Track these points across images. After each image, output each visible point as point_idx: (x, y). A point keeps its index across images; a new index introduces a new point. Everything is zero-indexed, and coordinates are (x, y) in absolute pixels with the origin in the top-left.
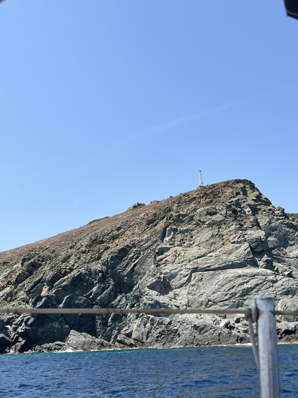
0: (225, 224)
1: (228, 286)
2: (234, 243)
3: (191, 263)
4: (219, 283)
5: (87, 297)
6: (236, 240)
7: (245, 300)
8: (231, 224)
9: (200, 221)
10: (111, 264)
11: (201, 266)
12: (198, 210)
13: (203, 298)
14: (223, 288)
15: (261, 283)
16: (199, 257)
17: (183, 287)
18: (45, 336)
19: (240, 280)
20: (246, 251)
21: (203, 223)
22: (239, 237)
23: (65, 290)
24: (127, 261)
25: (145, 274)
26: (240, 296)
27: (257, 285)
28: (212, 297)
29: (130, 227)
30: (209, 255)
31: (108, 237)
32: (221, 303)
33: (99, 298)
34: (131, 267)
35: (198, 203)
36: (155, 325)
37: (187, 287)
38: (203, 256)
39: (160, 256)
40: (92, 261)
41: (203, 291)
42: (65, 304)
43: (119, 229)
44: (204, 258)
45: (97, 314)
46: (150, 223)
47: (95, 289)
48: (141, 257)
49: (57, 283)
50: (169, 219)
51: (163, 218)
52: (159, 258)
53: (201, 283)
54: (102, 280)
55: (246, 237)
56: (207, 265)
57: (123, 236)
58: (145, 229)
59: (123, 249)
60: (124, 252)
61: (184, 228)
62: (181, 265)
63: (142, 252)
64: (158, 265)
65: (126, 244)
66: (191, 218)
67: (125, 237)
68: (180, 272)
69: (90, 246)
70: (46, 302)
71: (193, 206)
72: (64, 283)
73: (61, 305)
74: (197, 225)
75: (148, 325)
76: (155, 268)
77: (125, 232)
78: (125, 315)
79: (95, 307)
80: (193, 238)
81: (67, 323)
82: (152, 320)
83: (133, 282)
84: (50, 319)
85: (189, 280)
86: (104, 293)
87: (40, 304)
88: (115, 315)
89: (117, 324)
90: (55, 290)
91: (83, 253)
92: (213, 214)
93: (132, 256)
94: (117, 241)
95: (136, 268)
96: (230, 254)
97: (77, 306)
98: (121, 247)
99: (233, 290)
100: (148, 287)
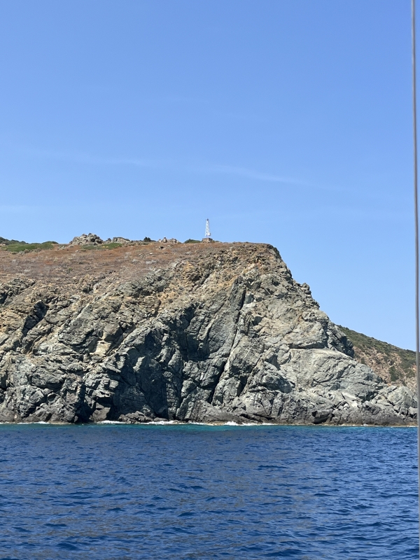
0: (290, 297)
1: (325, 366)
2: (306, 320)
3: (286, 337)
4: (316, 363)
5: (158, 360)
6: (308, 317)
7: (340, 382)
8: (296, 299)
9: (268, 290)
10: (181, 324)
11: (294, 343)
12: (261, 277)
13: (308, 377)
14: (321, 369)
15: (348, 367)
16: (289, 333)
17: (287, 364)
19: (332, 362)
20: (321, 332)
21: (272, 293)
22: (310, 316)
24: (198, 324)
26: (338, 378)
27: (345, 368)
28: (316, 376)
29: (170, 278)
30: (294, 330)
31: (152, 288)
32: (324, 384)
33: (170, 363)
34: (206, 332)
35: (256, 268)
36: (288, 401)
37: (291, 363)
38: (291, 332)
39: (256, 326)
40: (150, 317)
41: (305, 369)
42: (140, 366)
43: (160, 279)
44: (293, 334)
45: (169, 382)
46: (196, 279)
47: (164, 352)
48: (213, 321)
49: (127, 339)
50: (241, 283)
51: (208, 275)
52: (256, 328)
53: (301, 361)
54: (168, 342)
55: (316, 316)
56: (299, 342)
57: (168, 289)
58: (193, 286)
59: (190, 308)
60: (190, 312)
61: (257, 296)
62: (278, 338)
63: (212, 316)
64: (256, 336)
65: (185, 301)
66: (259, 286)
67: (172, 292)
68: (282, 347)
69: (136, 296)
70: (125, 363)
71: (254, 270)
72: (138, 341)
73: (136, 368)
74: (266, 294)
75: (277, 401)
76: (246, 338)
77: (168, 284)
78: (199, 386)
79: (167, 374)
80: (269, 309)
81: (142, 390)
82: (282, 396)
83: (208, 349)
84: (128, 384)
85: (290, 357)
86: (173, 357)
87: (121, 364)
88: (191, 384)
89: (193, 395)
90: (128, 349)
91: (134, 303)
92: (276, 284)
93: (201, 317)
94: (163, 294)
95: (212, 333)
96: (308, 332)
97: (150, 370)
98: (188, 306)
99: (330, 372)
100: (267, 360)
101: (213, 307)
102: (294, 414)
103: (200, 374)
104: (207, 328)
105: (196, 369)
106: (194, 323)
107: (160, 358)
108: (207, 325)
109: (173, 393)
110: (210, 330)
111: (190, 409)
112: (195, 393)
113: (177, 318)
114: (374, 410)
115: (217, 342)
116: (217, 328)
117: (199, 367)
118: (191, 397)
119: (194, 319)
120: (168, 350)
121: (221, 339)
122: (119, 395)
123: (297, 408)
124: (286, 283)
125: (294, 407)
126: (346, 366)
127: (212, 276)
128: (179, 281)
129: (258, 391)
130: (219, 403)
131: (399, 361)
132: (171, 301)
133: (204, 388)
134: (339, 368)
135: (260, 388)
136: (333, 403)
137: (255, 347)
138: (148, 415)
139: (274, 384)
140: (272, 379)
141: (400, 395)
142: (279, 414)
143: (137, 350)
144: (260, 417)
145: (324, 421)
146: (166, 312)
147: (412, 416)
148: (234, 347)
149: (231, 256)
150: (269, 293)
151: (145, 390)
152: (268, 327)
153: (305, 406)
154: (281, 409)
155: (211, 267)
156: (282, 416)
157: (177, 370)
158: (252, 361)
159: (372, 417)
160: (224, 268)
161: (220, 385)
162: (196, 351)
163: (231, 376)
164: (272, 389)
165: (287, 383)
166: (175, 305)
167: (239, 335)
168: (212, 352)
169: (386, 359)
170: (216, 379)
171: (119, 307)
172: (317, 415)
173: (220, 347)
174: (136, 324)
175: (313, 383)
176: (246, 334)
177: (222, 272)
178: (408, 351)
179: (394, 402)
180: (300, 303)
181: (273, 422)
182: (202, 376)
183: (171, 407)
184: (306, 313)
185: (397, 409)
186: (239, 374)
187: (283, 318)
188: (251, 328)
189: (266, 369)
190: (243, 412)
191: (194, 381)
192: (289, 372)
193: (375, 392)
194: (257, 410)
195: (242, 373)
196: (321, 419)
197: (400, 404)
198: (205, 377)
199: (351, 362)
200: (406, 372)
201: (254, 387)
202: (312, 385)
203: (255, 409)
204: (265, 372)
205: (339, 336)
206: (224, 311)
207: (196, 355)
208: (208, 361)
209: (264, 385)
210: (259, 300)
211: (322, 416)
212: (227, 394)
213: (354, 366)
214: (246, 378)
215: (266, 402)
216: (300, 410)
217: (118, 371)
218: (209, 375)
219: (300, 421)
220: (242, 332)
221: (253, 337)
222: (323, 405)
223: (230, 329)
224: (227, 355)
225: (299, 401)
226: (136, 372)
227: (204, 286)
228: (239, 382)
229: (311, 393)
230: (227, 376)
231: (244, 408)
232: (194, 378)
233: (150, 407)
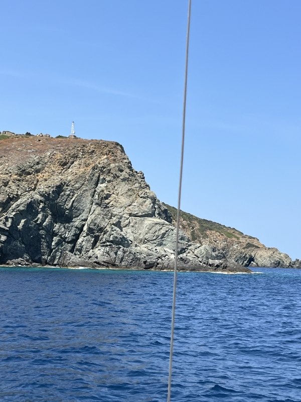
0: (131, 181)
1: (153, 230)
3: (127, 209)
4: (147, 227)
5: (35, 222)
6: (143, 195)
7: (163, 241)
8: (135, 182)
9: (116, 175)
10: (53, 197)
11: (133, 213)
12: (111, 165)
13: (141, 237)
14: (151, 231)
16: (129, 206)
17: (127, 227)
18: (11, 253)
19: (158, 227)
20: (151, 206)
21: (118, 177)
22: (144, 194)
24: (65, 197)
25: (84, 210)
26: (161, 238)
27: (167, 231)
28: (147, 237)
29: (46, 163)
30: (133, 204)
31: (32, 170)
32: (152, 242)
33: (44, 224)
34: (71, 203)
35: (107, 158)
36: (128, 253)
37: (130, 227)
38: (131, 205)
39: (107, 200)
40: (30, 190)
41: (140, 231)
42: (23, 226)
43: (38, 163)
45: (43, 238)
46: (64, 164)
47: (40, 216)
48: (76, 195)
49: (14, 206)
50: (96, 169)
51: (73, 162)
52: (107, 201)
53: (137, 226)
54: (43, 209)
55: (148, 194)
56: (136, 212)
57: (44, 171)
58: (62, 170)
59: (60, 185)
60: (59, 189)
61: (108, 179)
62: (122, 209)
63: (75, 191)
64: (106, 207)
65: (56, 180)
66: (109, 171)
67: (47, 173)
68: (124, 215)
69: (20, 175)
70: (12, 223)
71: (106, 160)
72: (21, 208)
73: (20, 227)
74: (114, 178)
75: (120, 253)
76: (99, 208)
77: (44, 167)
78: (64, 241)
79: (42, 232)
80: (116, 188)
81: (23, 243)
82: (123, 250)
83: (72, 215)
84: (14, 238)
85: (130, 222)
86: (47, 220)
87: (9, 224)
88: (59, 240)
89: (60, 247)
90: (14, 213)
91: (19, 180)
92: (122, 171)
93: (68, 193)
94: (40, 174)
95: (75, 204)
96: (142, 205)
97: (30, 228)
98: (58, 184)
99: (157, 233)
100: (114, 224)
101: (76, 185)
102: (131, 262)
103: (66, 233)
104: (72, 200)
105: (63, 229)
106: (62, 196)
107: (37, 220)
108: (72, 198)
109: (46, 246)
110: (73, 201)
111: (58, 257)
112: (62, 246)
113: (51, 193)
114: (185, 261)
115: (78, 210)
116: (78, 200)
117: (65, 228)
118: (59, 249)
119: (63, 193)
120: (43, 215)
121: (81, 208)
122: (7, 246)
123: (133, 258)
124: (128, 171)
125: (131, 258)
126: (167, 229)
127: (76, 163)
128: (52, 166)
129: (107, 246)
130: (79, 253)
131: (197, 227)
132: (46, 180)
133: (68, 242)
134: (162, 231)
135: (108, 244)
136: (158, 255)
137: (106, 215)
138: (27, 261)
139: (118, 241)
140: (116, 237)
141: (203, 251)
142: (121, 262)
143: (20, 214)
144: (108, 264)
145: (152, 267)
146: (42, 187)
147: (210, 265)
148: (91, 215)
149: (90, 149)
150: (116, 177)
151: (26, 243)
152: (115, 201)
153: (139, 257)
154: (122, 258)
155: (76, 157)
156: (123, 263)
157: (49, 229)
158: (103, 224)
159: (185, 265)
160: (85, 157)
161: (80, 241)
162: (63, 216)
163: (87, 235)
164: (117, 244)
165: (127, 241)
166: (49, 183)
167: (94, 206)
168: (75, 217)
169: (189, 225)
170: (77, 236)
171: (8, 182)
172: (147, 263)
173: (80, 214)
174: (20, 195)
175: (145, 241)
176: (100, 205)
177: (83, 160)
178: (204, 220)
179: (199, 255)
180: (137, 185)
181: (117, 267)
182: (67, 234)
183: (44, 255)
184: (141, 192)
185: (201, 260)
186: (93, 233)
187: (125, 195)
188: (103, 201)
189: (113, 231)
190: (95, 260)
191: (61, 238)
192: (128, 233)
193: (186, 248)
194: (106, 259)
195: (96, 233)
196: (149, 266)
197: (203, 257)
198: (69, 235)
199: (170, 227)
200: (202, 234)
201: (104, 243)
202: (144, 242)
203: (104, 258)
204: (112, 233)
205: (163, 209)
206: (84, 189)
207: (63, 219)
208: (72, 224)
209: (111, 242)
210: (109, 182)
211: (150, 264)
212: (85, 247)
213: (173, 230)
214: (99, 236)
215: (112, 254)
216: (136, 260)
217: (6, 228)
218: (72, 234)
219: (135, 267)
220: (97, 204)
221: (104, 208)
222: (151, 257)
223: (88, 202)
224: (86, 220)
225: (135, 253)
226: (19, 231)
227: (70, 170)
228: (93, 239)
229: (143, 248)
230: (85, 235)
231: (97, 257)
232: (61, 236)
233: (29, 255)
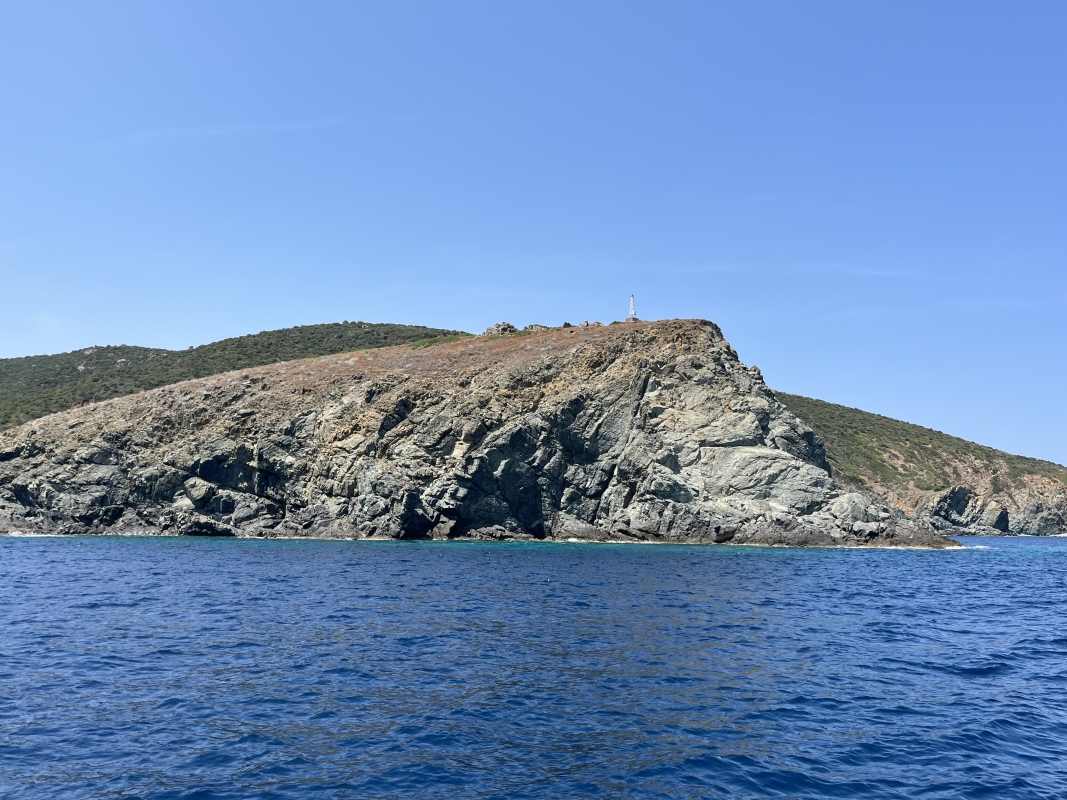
0: (716, 383)
1: (750, 469)
2: (735, 411)
3: (696, 433)
4: (737, 464)
5: (530, 463)
6: (738, 407)
7: (771, 489)
8: (724, 384)
9: (685, 374)
10: (563, 420)
11: (709, 439)
12: (678, 359)
13: (722, 483)
14: (744, 472)
15: (786, 469)
16: (703, 427)
17: (693, 466)
18: (480, 517)
19: (762, 463)
20: (754, 425)
21: (690, 378)
22: (741, 405)
23: (501, 451)
24: (586, 419)
25: (618, 440)
26: (767, 484)
27: (782, 471)
28: (734, 482)
29: (564, 366)
30: (713, 424)
31: (537, 378)
32: (745, 491)
33: (546, 467)
34: (594, 429)
35: (674, 348)
36: (681, 513)
37: (699, 465)
38: (707, 425)
39: (654, 419)
40: (526, 412)
41: (720, 473)
42: (503, 471)
43: (549, 367)
44: (709, 428)
45: (544, 490)
46: (596, 365)
47: (539, 453)
48: (605, 415)
49: (488, 439)
50: (646, 366)
51: (613, 360)
52: (654, 421)
53: (714, 462)
54: (547, 442)
55: (750, 405)
56: (715, 439)
57: (558, 379)
58: (591, 374)
59: (577, 400)
60: (577, 405)
61: (667, 382)
62: (684, 434)
63: (605, 409)
64: (653, 431)
65: (574, 392)
66: (672, 369)
67: (563, 382)
68: (687, 445)
69: (513, 388)
70: (480, 467)
71: (669, 351)
72: (500, 441)
73: (497, 473)
74: (682, 379)
75: (668, 513)
76: (642, 434)
77: (559, 373)
78: (584, 494)
79: (542, 480)
80: (682, 398)
81: (505, 500)
82: (674, 507)
83: (597, 449)
84: (483, 490)
85: (699, 457)
86: (552, 460)
87: (473, 469)
88: (572, 493)
89: (575, 506)
90: (487, 450)
91: (508, 397)
92: (699, 367)
93: (591, 411)
94: (551, 385)
95: (602, 430)
96: (735, 426)
97: (518, 476)
98: (574, 398)
99: (757, 475)
100: (658, 461)
101: (609, 398)
102: (688, 530)
103: (587, 481)
104: (597, 424)
105: (583, 473)
106: (580, 417)
107: (534, 460)
108: (597, 420)
109: (549, 504)
110: (600, 426)
112: (579, 504)
113: (559, 413)
115: (608, 440)
116: (610, 423)
117: (585, 472)
118: (573, 508)
119: (582, 413)
120: (545, 452)
121: (613, 436)
122: (469, 505)
123: (694, 523)
124: (712, 365)
125: (689, 521)
126: (784, 467)
127: (617, 361)
128: (574, 369)
129: (646, 500)
130: (604, 515)
131: (1004, 468)
132: (557, 393)
133: (591, 497)
134: (771, 471)
135: (648, 496)
136: (745, 516)
137: (651, 445)
138: (513, 529)
139: (665, 491)
140: (661, 484)
141: (846, 505)
142: (669, 530)
143: (500, 451)
144: (645, 533)
145: (729, 539)
146: (547, 406)
148: (627, 445)
149: (646, 336)
150: (685, 378)
151: (511, 499)
152: (673, 420)
153: (707, 519)
154: (671, 523)
155: (619, 351)
156: (673, 532)
157: (556, 475)
158: (644, 462)
160: (636, 350)
161: (606, 493)
162: (582, 452)
163: (619, 482)
164: (664, 497)
165: (686, 490)
166: (557, 398)
167: (635, 431)
168: (603, 453)
169: (986, 467)
170: (604, 485)
171: (488, 401)
172: (721, 532)
173: (611, 446)
174: (505, 420)
175: (730, 490)
176: (643, 429)
177: (631, 356)
178: (1019, 457)
179: (838, 514)
180: (729, 389)
181: (661, 540)
182: (588, 483)
183: (547, 520)
184: (735, 401)
185: (839, 524)
186: (628, 479)
187: (700, 409)
188: (648, 420)
189: (655, 473)
190: (623, 527)
191: (578, 489)
192: (693, 478)
194: (643, 524)
195: (630, 477)
196: (725, 537)
197: (846, 517)
198: (592, 484)
199: (793, 462)
201: (642, 495)
202: (727, 493)
203: (640, 523)
204: (655, 476)
205: (801, 431)
206: (623, 403)
207: (584, 457)
208: (596, 464)
209: (653, 493)
210: (667, 387)
211: (726, 533)
212: (612, 504)
213: (798, 469)
214: (635, 483)
215: (654, 515)
216: (699, 525)
217: (467, 476)
218: (597, 482)
219: (694, 539)
220: (639, 427)
221: (650, 433)
222: (730, 519)
223: (627, 424)
224: (616, 457)
225: (698, 513)
226: (497, 478)
227: (605, 373)
228: (627, 490)
229: (722, 503)
230: (615, 483)
231: (628, 523)
232: (577, 485)
233: (517, 519)
